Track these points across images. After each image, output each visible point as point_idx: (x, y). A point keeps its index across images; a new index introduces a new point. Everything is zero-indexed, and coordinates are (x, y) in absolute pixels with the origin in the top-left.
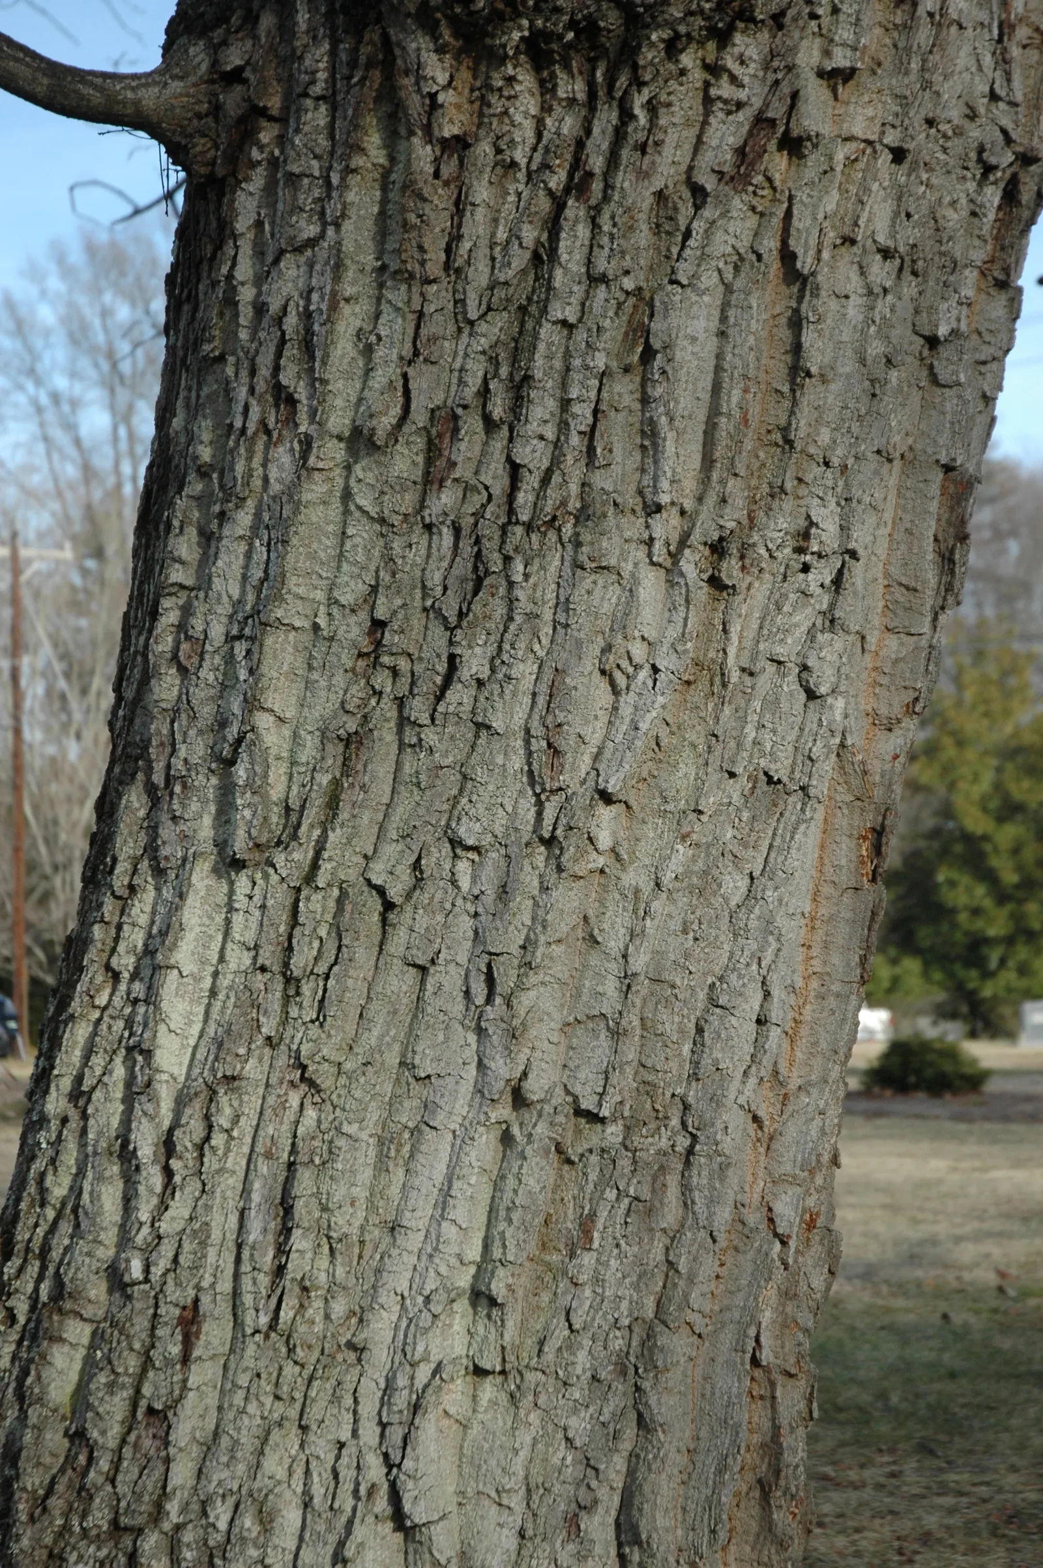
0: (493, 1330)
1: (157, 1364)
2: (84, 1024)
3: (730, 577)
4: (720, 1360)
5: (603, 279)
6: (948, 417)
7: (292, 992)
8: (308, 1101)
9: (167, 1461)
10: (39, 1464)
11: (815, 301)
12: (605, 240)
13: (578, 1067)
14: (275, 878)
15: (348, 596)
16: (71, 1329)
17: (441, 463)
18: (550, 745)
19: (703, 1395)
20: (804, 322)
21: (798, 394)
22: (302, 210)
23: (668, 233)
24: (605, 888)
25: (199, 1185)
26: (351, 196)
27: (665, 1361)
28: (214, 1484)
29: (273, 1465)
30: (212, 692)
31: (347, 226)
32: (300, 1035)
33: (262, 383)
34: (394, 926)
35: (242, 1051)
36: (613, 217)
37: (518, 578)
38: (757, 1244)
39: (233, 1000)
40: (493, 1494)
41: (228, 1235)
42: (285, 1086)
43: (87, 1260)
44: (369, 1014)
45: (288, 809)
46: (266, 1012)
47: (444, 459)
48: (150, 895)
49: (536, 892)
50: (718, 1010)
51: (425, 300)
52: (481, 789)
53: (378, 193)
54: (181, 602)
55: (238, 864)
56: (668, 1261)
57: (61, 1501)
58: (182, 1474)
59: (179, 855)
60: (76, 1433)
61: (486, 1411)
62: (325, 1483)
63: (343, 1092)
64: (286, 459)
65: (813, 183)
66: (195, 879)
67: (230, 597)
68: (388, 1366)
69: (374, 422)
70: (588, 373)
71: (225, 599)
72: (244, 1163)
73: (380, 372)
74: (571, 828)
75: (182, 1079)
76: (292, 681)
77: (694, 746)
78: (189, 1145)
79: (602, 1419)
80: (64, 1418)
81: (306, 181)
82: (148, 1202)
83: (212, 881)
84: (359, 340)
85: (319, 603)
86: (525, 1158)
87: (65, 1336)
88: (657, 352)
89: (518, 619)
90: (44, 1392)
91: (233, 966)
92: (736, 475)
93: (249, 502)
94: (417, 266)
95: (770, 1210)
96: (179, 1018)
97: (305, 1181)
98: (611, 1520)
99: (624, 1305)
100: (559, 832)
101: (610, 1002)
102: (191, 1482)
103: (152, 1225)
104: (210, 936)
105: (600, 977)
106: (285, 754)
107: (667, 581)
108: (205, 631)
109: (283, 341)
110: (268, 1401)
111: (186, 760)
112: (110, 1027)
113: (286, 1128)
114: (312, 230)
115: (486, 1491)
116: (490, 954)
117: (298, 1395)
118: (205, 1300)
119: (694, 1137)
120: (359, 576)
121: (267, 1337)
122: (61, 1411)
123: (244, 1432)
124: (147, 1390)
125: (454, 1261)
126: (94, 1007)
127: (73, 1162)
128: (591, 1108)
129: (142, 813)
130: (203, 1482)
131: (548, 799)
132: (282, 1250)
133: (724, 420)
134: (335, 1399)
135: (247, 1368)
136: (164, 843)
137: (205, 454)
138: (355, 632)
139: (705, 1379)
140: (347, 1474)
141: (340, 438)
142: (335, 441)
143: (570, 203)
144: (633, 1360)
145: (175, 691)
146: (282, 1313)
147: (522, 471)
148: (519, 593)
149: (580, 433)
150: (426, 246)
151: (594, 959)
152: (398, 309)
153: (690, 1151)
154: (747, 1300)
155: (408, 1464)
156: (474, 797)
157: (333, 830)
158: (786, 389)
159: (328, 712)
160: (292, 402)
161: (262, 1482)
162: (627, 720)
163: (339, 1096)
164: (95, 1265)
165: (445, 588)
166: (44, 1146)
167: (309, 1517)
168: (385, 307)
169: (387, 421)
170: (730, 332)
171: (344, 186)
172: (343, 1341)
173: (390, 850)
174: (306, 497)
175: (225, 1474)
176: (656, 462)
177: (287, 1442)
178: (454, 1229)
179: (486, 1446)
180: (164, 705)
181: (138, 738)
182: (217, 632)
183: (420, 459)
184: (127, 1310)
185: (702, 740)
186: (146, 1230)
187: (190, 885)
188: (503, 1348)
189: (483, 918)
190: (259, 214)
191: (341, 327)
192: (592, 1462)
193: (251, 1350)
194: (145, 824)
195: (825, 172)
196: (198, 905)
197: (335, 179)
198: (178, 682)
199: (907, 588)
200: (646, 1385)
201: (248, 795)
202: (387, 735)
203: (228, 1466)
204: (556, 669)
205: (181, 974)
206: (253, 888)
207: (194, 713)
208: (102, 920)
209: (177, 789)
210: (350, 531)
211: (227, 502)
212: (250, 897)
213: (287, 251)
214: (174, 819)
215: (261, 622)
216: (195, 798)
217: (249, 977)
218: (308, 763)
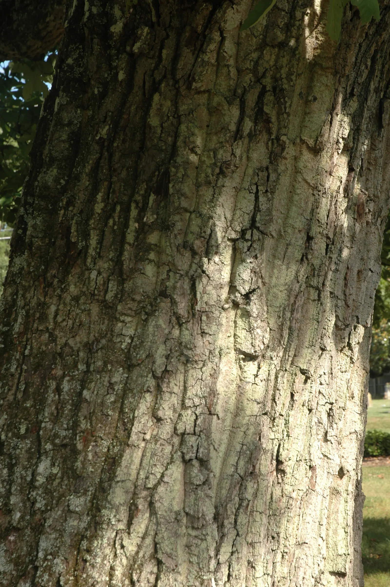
2: (136, 450)
7: (271, 425)
15: (298, 224)
18: (346, 304)
22: (279, 27)
25: (236, 533)
30: (217, 267)
32: (277, 447)
33: (250, 109)
42: (269, 474)
46: (263, 436)
64: (262, 151)
66: (221, 366)
67: (226, 218)
69: (322, 139)
78: (234, 510)
81: (282, 12)
82: (212, 545)
84: (300, 97)
85: (281, 226)
91: (248, 412)
93: (238, 169)
94: (340, 68)
96: (218, 442)
100: (353, 345)
103: (215, 558)
108: (210, 235)
109: (264, 91)
111: (207, 303)
114: (281, 38)
116: (332, 403)
120: (302, 214)
126: (144, 439)
131: (345, 330)
136: (195, 347)
138: (300, 242)
141: (294, 144)
151: (350, 405)
152: (326, 86)
159: (288, 281)
160: (268, 121)
162: (365, 294)
165: (327, 224)
168: (316, 83)
173: (305, 352)
180: (182, 273)
183: (329, 161)
186: (213, 561)
187: (219, 370)
189: (324, 386)
196: (222, 381)
201: (259, 322)
204: (348, 268)
205: (218, 418)
206: (258, 371)
207: (209, 278)
208: (148, 391)
209: (204, 318)
210: (298, 191)
211: (227, 168)
212: (256, 376)
213: (268, 45)
214: (203, 333)
215: (262, 233)
216: (214, 324)
217: (258, 418)
218: (280, 307)
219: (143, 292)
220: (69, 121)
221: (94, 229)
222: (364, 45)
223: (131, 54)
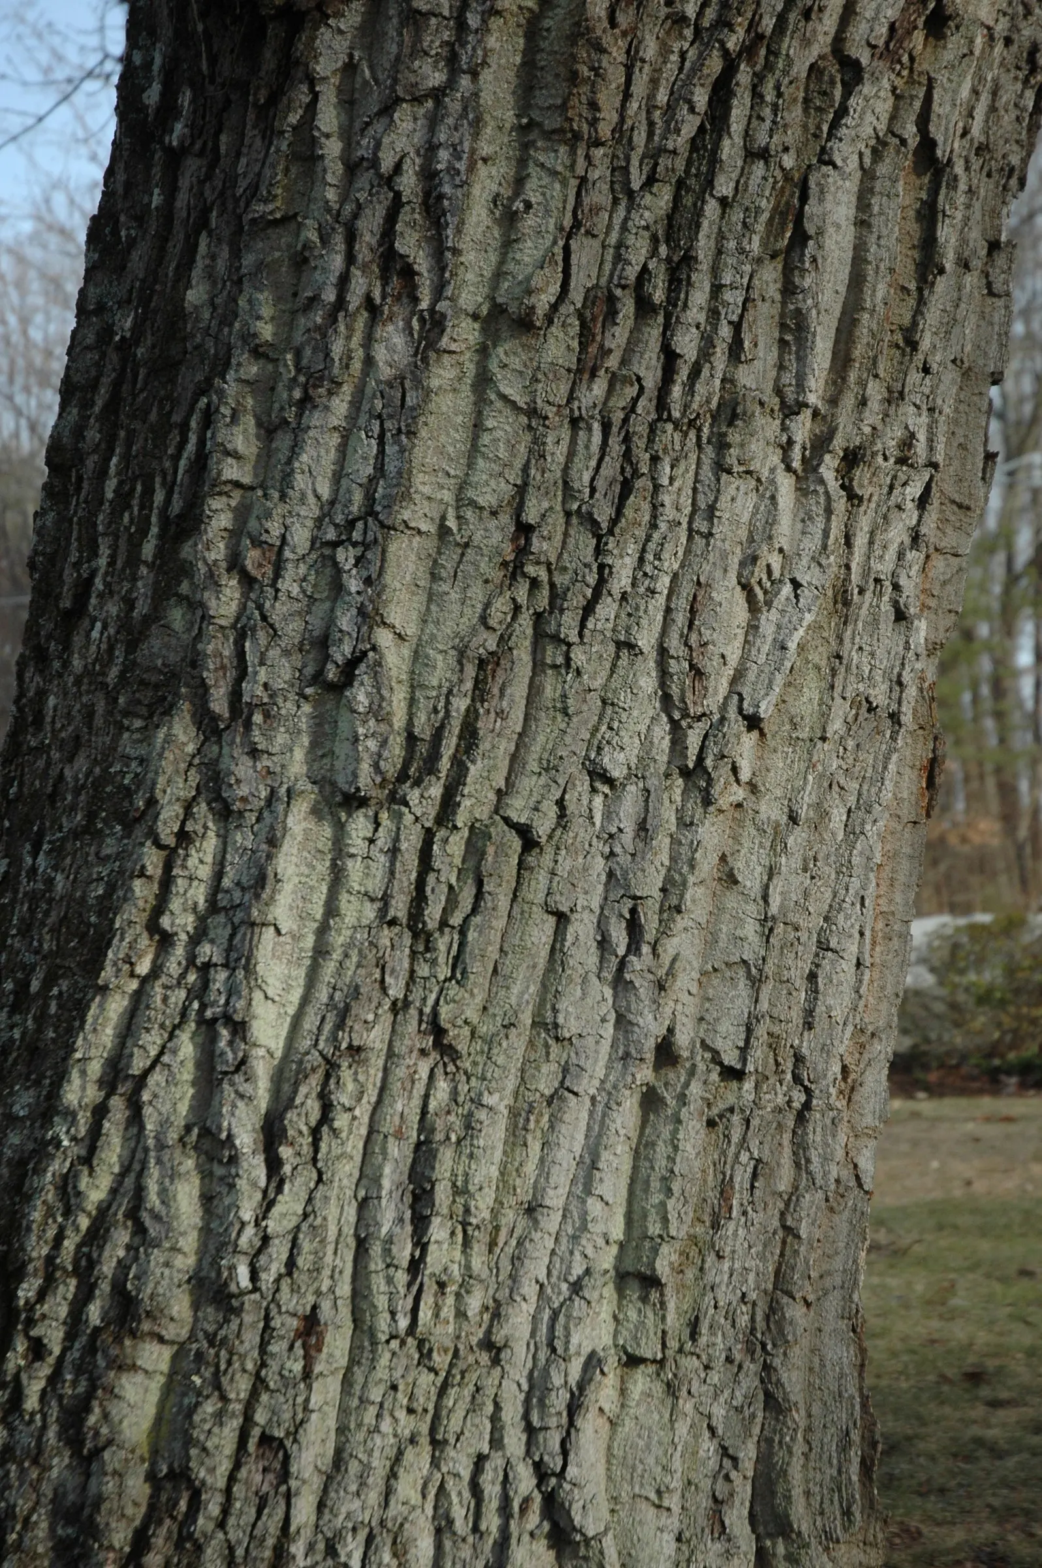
0: (650, 1314)
1: (272, 1385)
2: (118, 997)
3: (862, 486)
4: (827, 1329)
5: (764, 154)
6: (996, 328)
7: (421, 948)
8: (439, 1071)
9: (288, 1496)
10: (123, 1515)
11: (952, 193)
12: (767, 112)
13: (717, 1020)
14: (408, 818)
15: (488, 497)
16: (147, 1354)
17: (593, 349)
18: (692, 666)
19: (811, 1369)
20: (940, 216)
21: (926, 293)
22: (426, 54)
23: (819, 109)
24: (740, 823)
25: (315, 1176)
26: (492, 42)
27: (794, 1335)
28: (341, 1517)
29: (407, 1488)
30: (297, 606)
31: (486, 75)
32: (433, 996)
33: (365, 250)
34: (532, 869)
35: (371, 1017)
36: (777, 87)
37: (665, 481)
38: (850, 1204)
39: (355, 959)
40: (653, 1496)
41: (345, 1230)
42: (415, 1054)
43: (167, 1272)
44: (505, 970)
45: (411, 739)
46: (393, 971)
47: (596, 345)
48: (211, 843)
49: (674, 829)
50: (830, 954)
51: (590, 164)
52: (624, 715)
53: (522, 41)
54: (233, 503)
55: (354, 801)
56: (785, 1227)
57: (159, 1557)
58: (304, 1511)
59: (263, 794)
60: (172, 1475)
61: (638, 1405)
62: (465, 1503)
63: (480, 1059)
64: (399, 340)
65: (953, 66)
66: (290, 821)
67: (318, 497)
68: (529, 1365)
69: (533, 300)
70: (743, 257)
71: (311, 499)
72: (361, 1145)
73: (529, 244)
74: (723, 756)
75: (279, 1054)
76: (413, 594)
77: (818, 668)
78: (305, 1129)
79: (734, 1403)
80: (143, 1460)
81: (433, 21)
82: (250, 1197)
83: (311, 824)
84: (496, 205)
85: (447, 504)
86: (679, 1122)
87: (139, 1363)
88: (810, 238)
89: (663, 526)
90: (115, 1430)
91: (350, 919)
92: (876, 376)
93: (345, 388)
94: (585, 126)
95: (856, 1166)
96: (278, 984)
97: (445, 1164)
98: (746, 1512)
99: (751, 1277)
100: (709, 762)
101: (752, 949)
102: (313, 1518)
103: (257, 1224)
104: (312, 888)
105: (739, 922)
106: (404, 677)
107: (797, 489)
108: (283, 537)
109: (397, 204)
110: (401, 1414)
111: (266, 685)
112: (165, 999)
113: (416, 1102)
114: (437, 78)
115: (644, 1493)
116: (635, 898)
117: (431, 1407)
118: (326, 1306)
119: (808, 1091)
120: (501, 474)
121: (403, 1343)
122: (138, 1452)
123: (376, 1454)
124: (260, 1417)
125: (601, 1242)
126: (132, 975)
127: (115, 1159)
128: (733, 1063)
129: (190, 748)
130: (327, 1516)
131: (690, 727)
132: (421, 1243)
133: (866, 316)
134: (474, 1407)
135: (381, 1380)
136: (238, 781)
137: (266, 331)
138: (497, 537)
139: (812, 1351)
140: (491, 1489)
141: (475, 317)
142: (469, 320)
143: (742, 66)
144: (759, 1336)
145: (234, 606)
146: (421, 1314)
147: (679, 361)
148: (666, 498)
149: (730, 323)
150: (601, 103)
151: (732, 901)
152: (554, 173)
153: (807, 1106)
154: (846, 1262)
155: (572, 1472)
156: (616, 725)
157: (473, 762)
158: (912, 286)
159: (464, 629)
160: (409, 273)
161: (395, 1509)
162: (770, 639)
163: (475, 1063)
164: (177, 1277)
165: (593, 490)
166: (66, 1143)
167: (448, 1544)
168: (532, 170)
169: (543, 301)
170: (874, 221)
171: (484, 29)
172: (474, 1340)
173: (529, 784)
174: (435, 383)
175: (356, 1504)
176: (801, 359)
177: (418, 1460)
178: (599, 1205)
179: (641, 1443)
180: (223, 622)
181: (159, 662)
182: (301, 537)
183: (575, 344)
184: (234, 1325)
185: (824, 663)
186: (250, 1231)
187: (285, 828)
188: (664, 1332)
189: (621, 859)
190: (351, 56)
191: (476, 191)
192: (731, 1451)
193: (384, 1360)
194: (196, 761)
195: (964, 56)
196: (295, 851)
197: (473, 20)
198: (237, 595)
199: (960, 506)
200: (777, 1362)
201: (372, 723)
202: (523, 654)
203: (358, 1494)
204: (699, 583)
205: (278, 932)
206: (376, 830)
207: (275, 631)
208: (142, 874)
209: (258, 718)
210: (490, 423)
211: (315, 387)
212: (372, 841)
213: (404, 100)
214: (254, 753)
215: (382, 525)
216: (282, 729)
217: (373, 932)
218: (440, 687)
219: (164, 664)
220: (98, 303)
221: (104, 534)
222: (692, 54)
223: (169, 150)
